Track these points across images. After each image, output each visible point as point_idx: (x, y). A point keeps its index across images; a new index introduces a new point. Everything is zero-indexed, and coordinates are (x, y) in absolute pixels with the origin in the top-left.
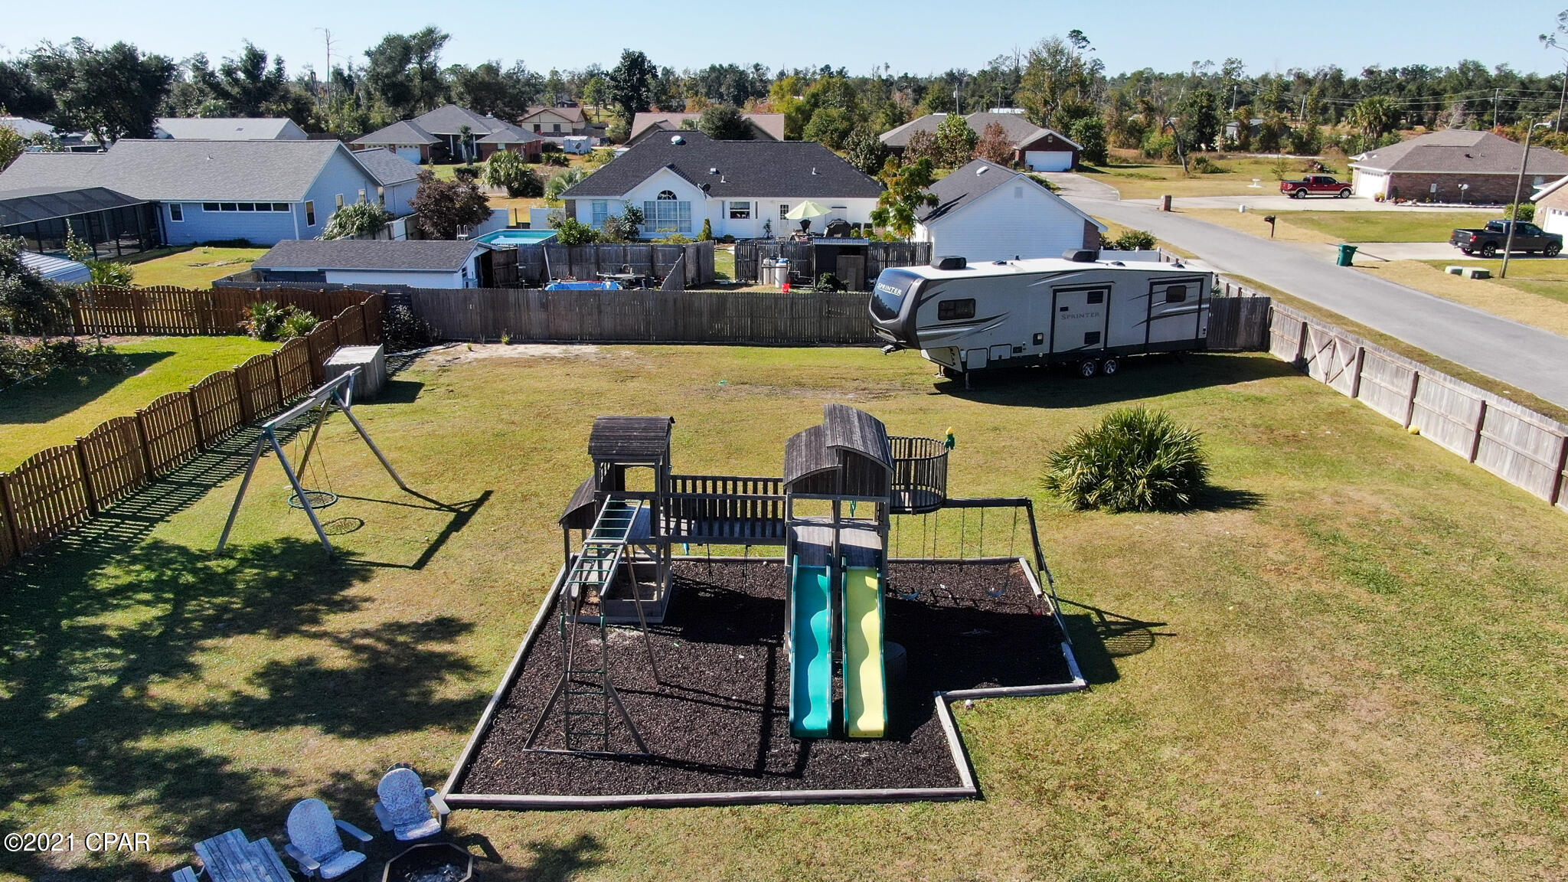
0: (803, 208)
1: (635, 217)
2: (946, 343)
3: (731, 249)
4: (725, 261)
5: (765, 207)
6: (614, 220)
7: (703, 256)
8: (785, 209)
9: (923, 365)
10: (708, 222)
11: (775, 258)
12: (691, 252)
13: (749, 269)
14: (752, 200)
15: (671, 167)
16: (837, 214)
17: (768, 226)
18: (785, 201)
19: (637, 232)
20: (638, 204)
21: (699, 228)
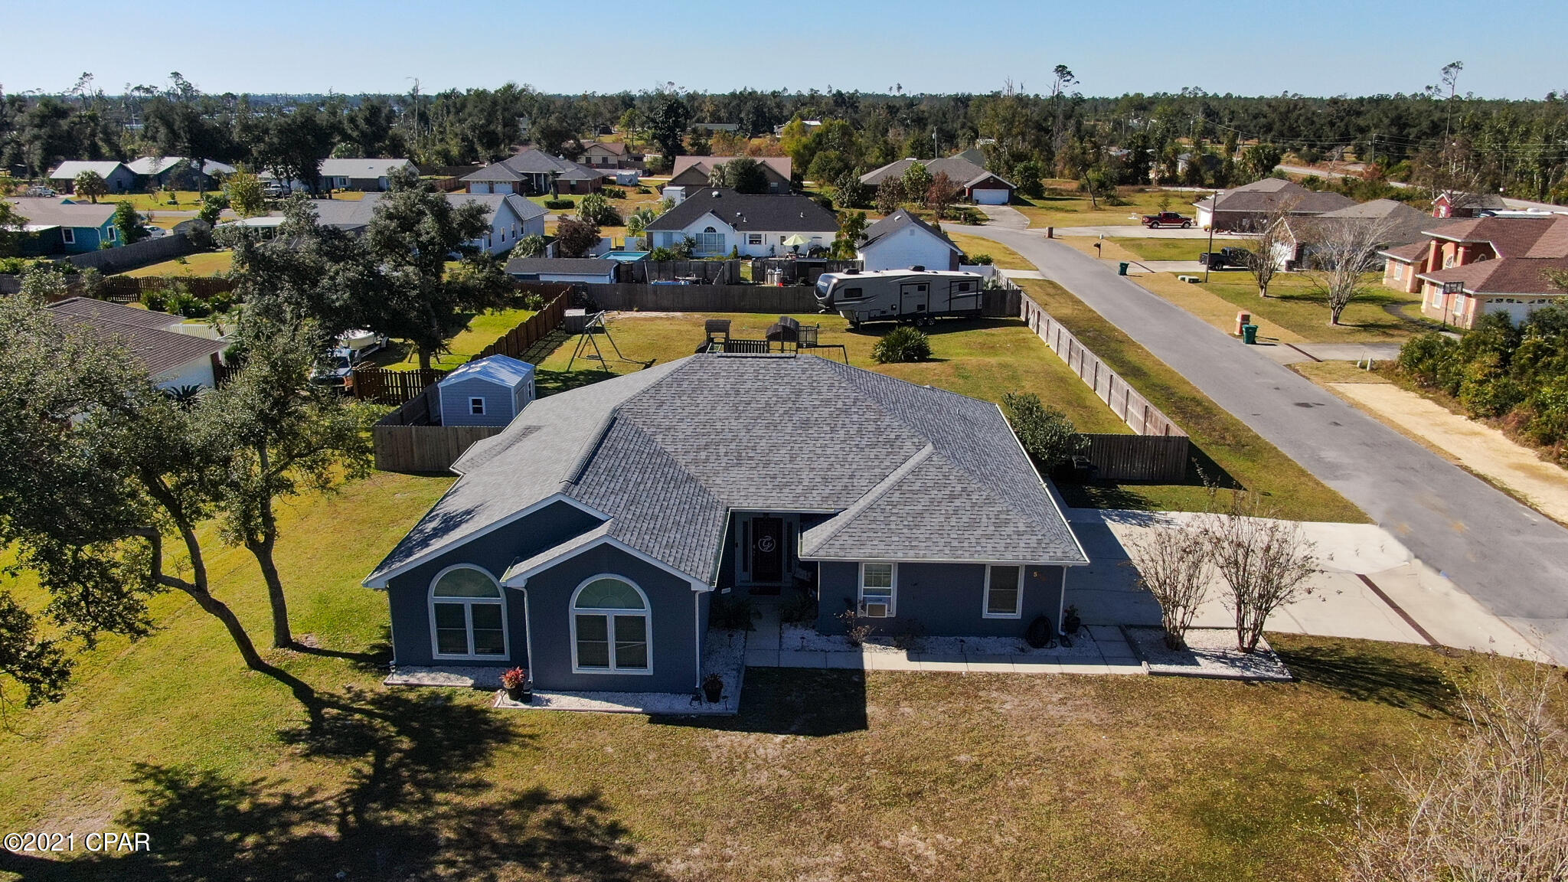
0: (794, 239)
1: (691, 243)
2: (849, 308)
3: (750, 264)
4: (746, 270)
5: (771, 237)
6: (677, 245)
7: (734, 268)
8: (783, 239)
9: (841, 319)
10: (735, 247)
11: (774, 269)
12: (727, 266)
13: (760, 274)
14: (763, 233)
15: (713, 212)
16: (816, 242)
17: (772, 249)
18: (783, 233)
19: (691, 252)
20: (692, 235)
21: (730, 250)
